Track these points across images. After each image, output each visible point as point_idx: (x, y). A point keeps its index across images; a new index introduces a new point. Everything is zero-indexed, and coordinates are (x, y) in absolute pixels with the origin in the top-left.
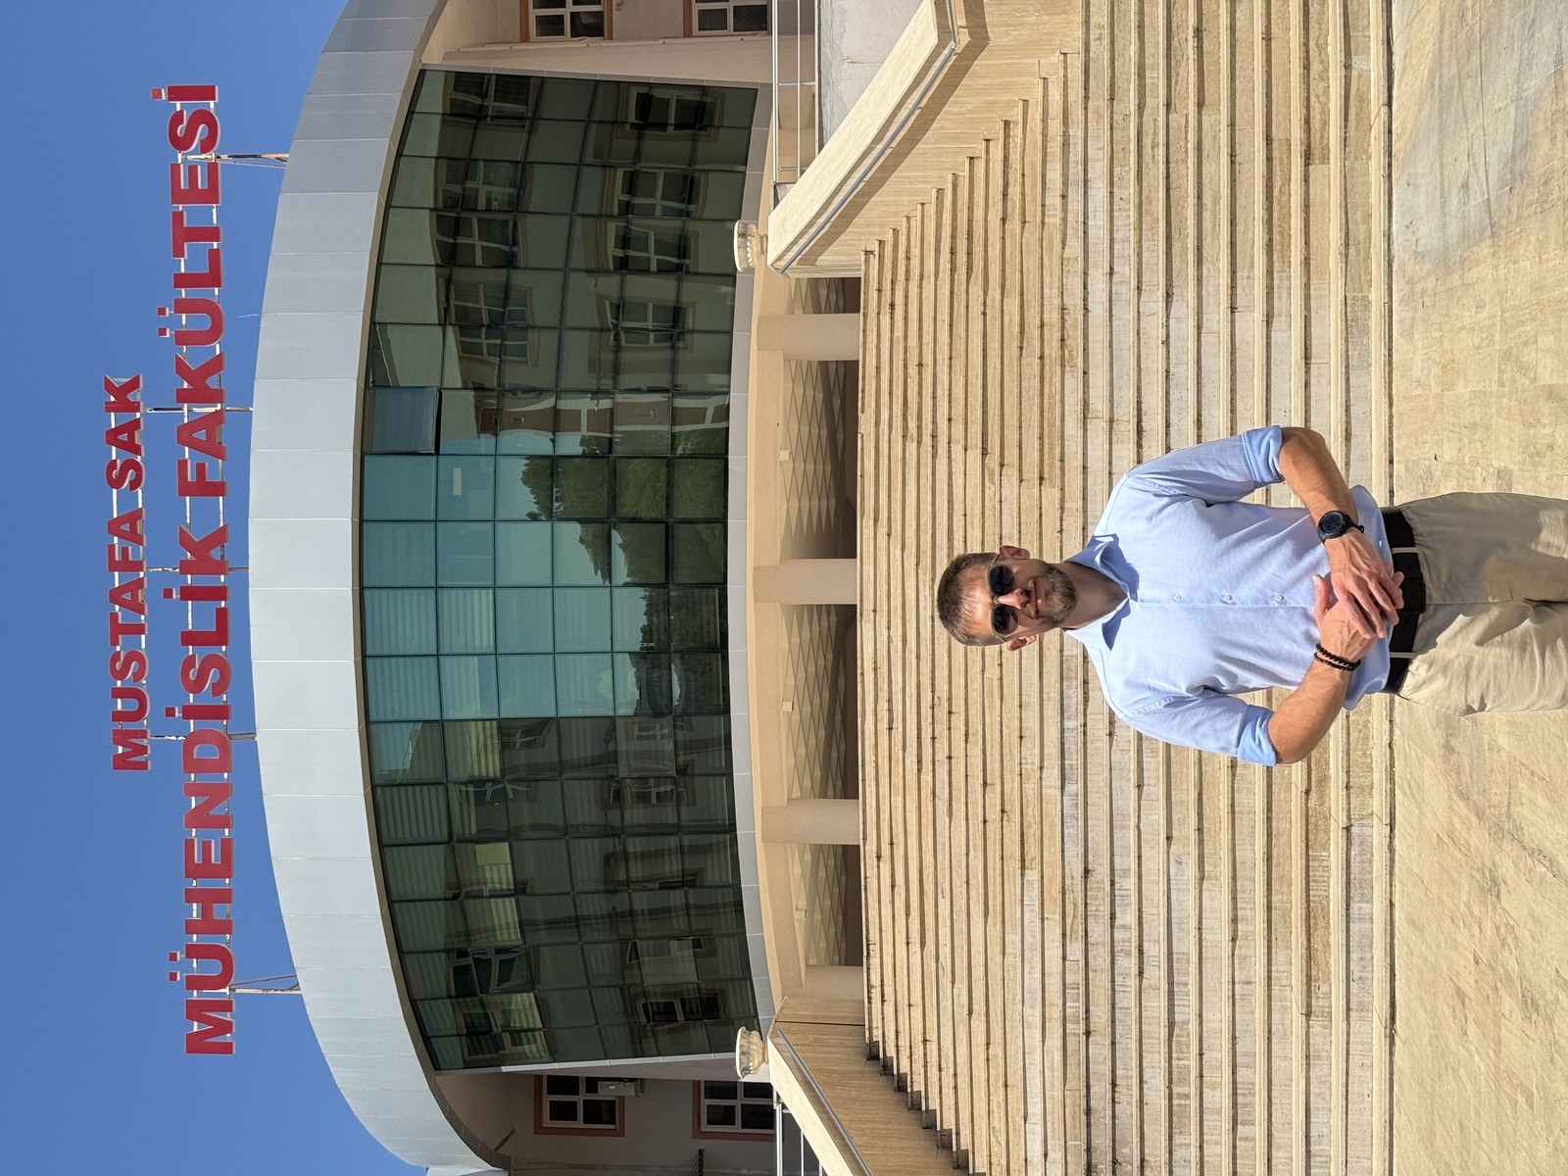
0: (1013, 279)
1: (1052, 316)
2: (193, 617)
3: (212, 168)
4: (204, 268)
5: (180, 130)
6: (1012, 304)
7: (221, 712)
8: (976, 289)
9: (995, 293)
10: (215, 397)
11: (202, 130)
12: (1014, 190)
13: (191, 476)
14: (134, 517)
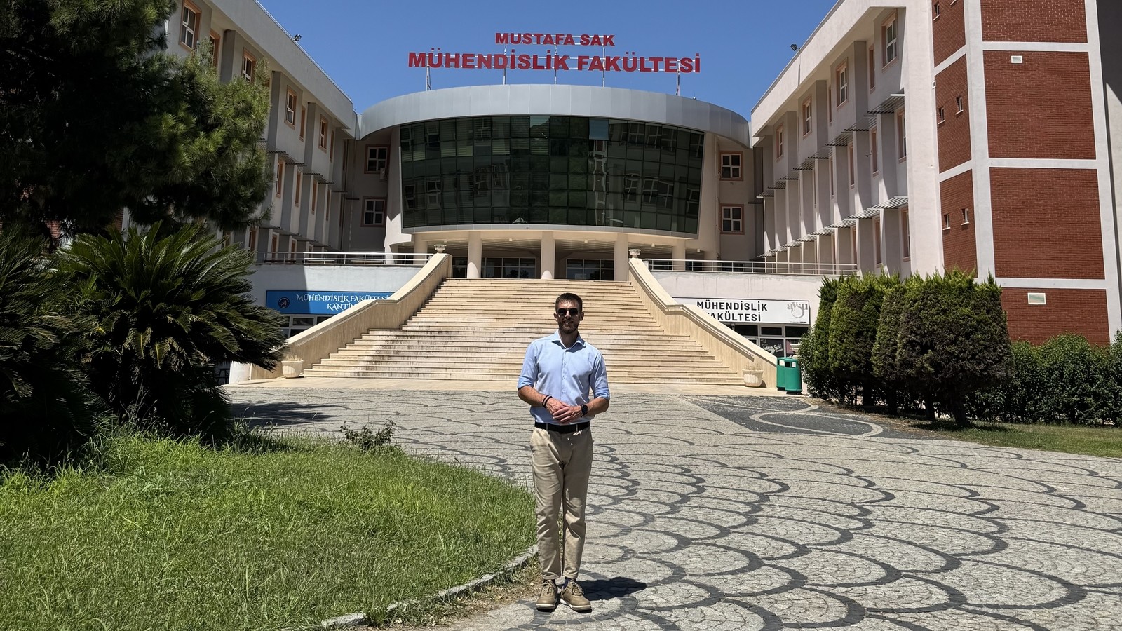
0: (619, 319)
1: (611, 327)
2: (542, 59)
3: (675, 70)
4: (646, 66)
5: (687, 62)
6: (614, 319)
7: (513, 66)
8: (618, 311)
9: (617, 315)
10: (608, 69)
11: (686, 68)
12: (638, 320)
13: (584, 60)
14: (572, 42)
